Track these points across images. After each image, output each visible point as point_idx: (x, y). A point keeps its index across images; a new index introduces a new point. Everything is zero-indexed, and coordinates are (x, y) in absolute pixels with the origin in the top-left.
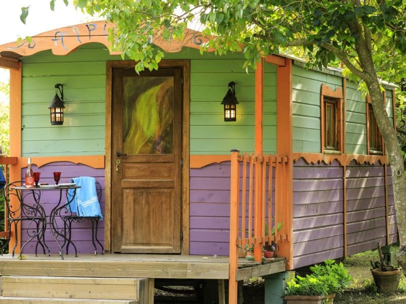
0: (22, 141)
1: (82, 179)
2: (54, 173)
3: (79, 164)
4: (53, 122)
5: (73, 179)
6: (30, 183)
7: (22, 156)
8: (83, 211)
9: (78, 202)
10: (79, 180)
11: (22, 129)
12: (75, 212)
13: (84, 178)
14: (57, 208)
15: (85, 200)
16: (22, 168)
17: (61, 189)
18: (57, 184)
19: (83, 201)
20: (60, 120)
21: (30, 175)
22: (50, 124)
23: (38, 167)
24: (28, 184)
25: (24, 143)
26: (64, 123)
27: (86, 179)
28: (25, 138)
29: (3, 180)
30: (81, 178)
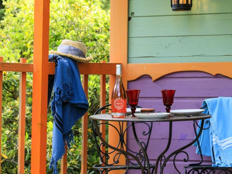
0: (128, 38)
1: (221, 101)
2: (164, 92)
3: (218, 76)
4: (175, 5)
5: (207, 100)
6: (119, 108)
7: (128, 62)
8: (221, 155)
9: (214, 140)
10: (216, 103)
11: (129, 19)
12: (208, 155)
13: (225, 99)
14: (167, 155)
15: (225, 136)
16: (129, 82)
17: (171, 122)
18: (168, 111)
19: (220, 139)
20: (185, 3)
21: (119, 95)
22: (170, 11)
23: (154, 79)
24: (116, 111)
25: (133, 41)
26: (193, 8)
27: (228, 101)
28: (133, 34)
29: (83, 102)
30: (219, 98)
